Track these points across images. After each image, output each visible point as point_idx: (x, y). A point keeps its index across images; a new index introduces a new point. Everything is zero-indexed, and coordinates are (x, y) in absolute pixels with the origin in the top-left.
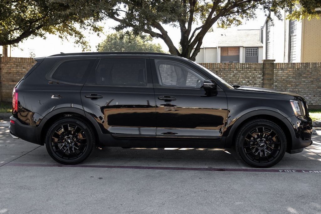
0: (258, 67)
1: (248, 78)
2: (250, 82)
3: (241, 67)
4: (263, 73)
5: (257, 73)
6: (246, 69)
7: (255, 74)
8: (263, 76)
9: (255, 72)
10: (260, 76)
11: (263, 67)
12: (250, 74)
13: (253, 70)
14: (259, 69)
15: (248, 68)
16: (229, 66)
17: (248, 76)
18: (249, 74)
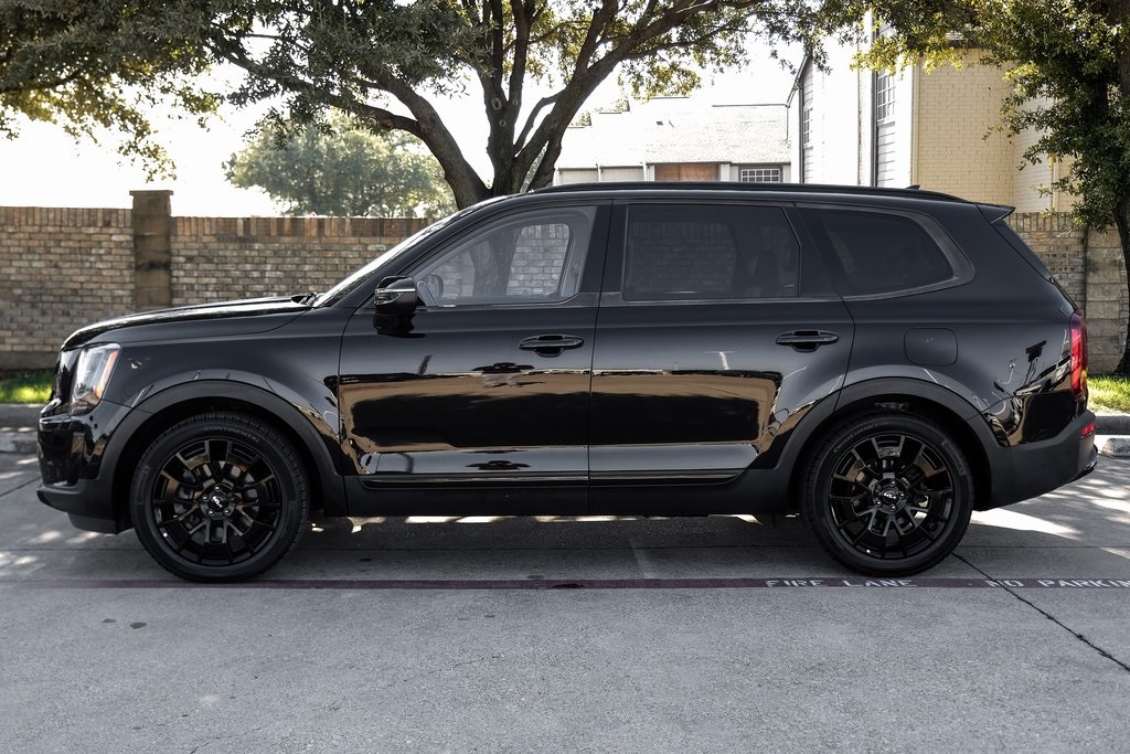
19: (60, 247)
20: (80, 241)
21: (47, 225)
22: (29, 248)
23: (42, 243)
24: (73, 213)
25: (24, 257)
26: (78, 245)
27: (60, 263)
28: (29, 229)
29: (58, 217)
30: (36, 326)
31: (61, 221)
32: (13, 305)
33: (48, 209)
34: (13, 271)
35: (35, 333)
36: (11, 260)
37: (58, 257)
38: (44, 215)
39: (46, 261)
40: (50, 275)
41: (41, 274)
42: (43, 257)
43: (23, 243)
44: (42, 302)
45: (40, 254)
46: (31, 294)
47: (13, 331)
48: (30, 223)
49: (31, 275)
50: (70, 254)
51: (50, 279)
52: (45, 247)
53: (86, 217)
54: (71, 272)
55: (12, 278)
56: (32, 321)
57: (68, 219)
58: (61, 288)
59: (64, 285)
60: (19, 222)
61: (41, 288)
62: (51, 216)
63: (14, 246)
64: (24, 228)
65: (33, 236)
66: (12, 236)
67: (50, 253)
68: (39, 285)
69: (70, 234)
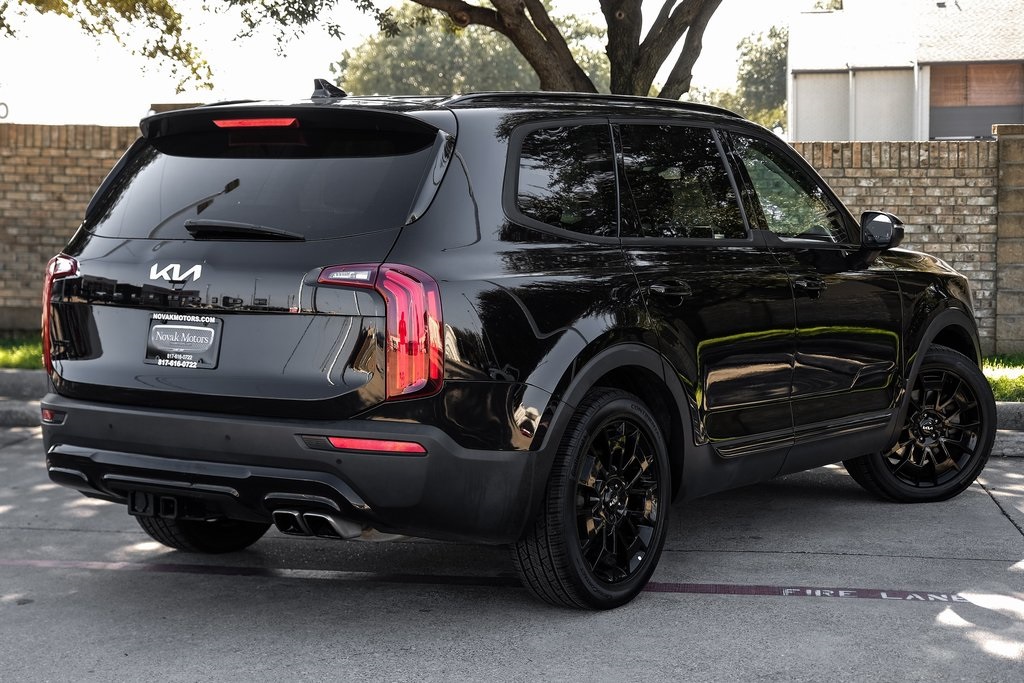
0: (973, 161)
1: (928, 210)
2: (936, 228)
3: (891, 158)
4: (998, 187)
5: (966, 186)
6: (918, 167)
7: (960, 191)
8: (997, 200)
9: (957, 182)
10: (981, 201)
11: (998, 161)
12: (937, 192)
13: (950, 173)
14: (980, 171)
15: (928, 165)
16: (836, 156)
17: (924, 201)
18: (928, 192)
19: (65, 175)
20: (89, 168)
21: (50, 147)
22: (27, 176)
23: (43, 170)
24: (82, 131)
25: (21, 187)
26: (86, 173)
27: (65, 196)
28: (28, 152)
29: (64, 137)
30: (35, 275)
31: (67, 142)
32: (7, 247)
33: (51, 128)
34: (7, 205)
35: (33, 284)
36: (5, 192)
37: (61, 189)
38: (47, 134)
39: (47, 192)
40: (52, 211)
41: (41, 209)
42: (44, 188)
43: (20, 169)
44: (42, 244)
45: (40, 184)
46: (28, 235)
47: (5, 280)
48: (29, 143)
49: (29, 210)
50: (77, 184)
51: (53, 216)
52: (47, 175)
53: (97, 137)
54: (78, 207)
55: (7, 214)
56: (29, 269)
57: (76, 140)
58: (65, 227)
59: (69, 224)
60: (16, 142)
61: (41, 227)
62: (55, 135)
63: (10, 174)
64: (21, 151)
65: (33, 161)
66: (8, 161)
67: (52, 182)
68: (39, 224)
69: (77, 158)
